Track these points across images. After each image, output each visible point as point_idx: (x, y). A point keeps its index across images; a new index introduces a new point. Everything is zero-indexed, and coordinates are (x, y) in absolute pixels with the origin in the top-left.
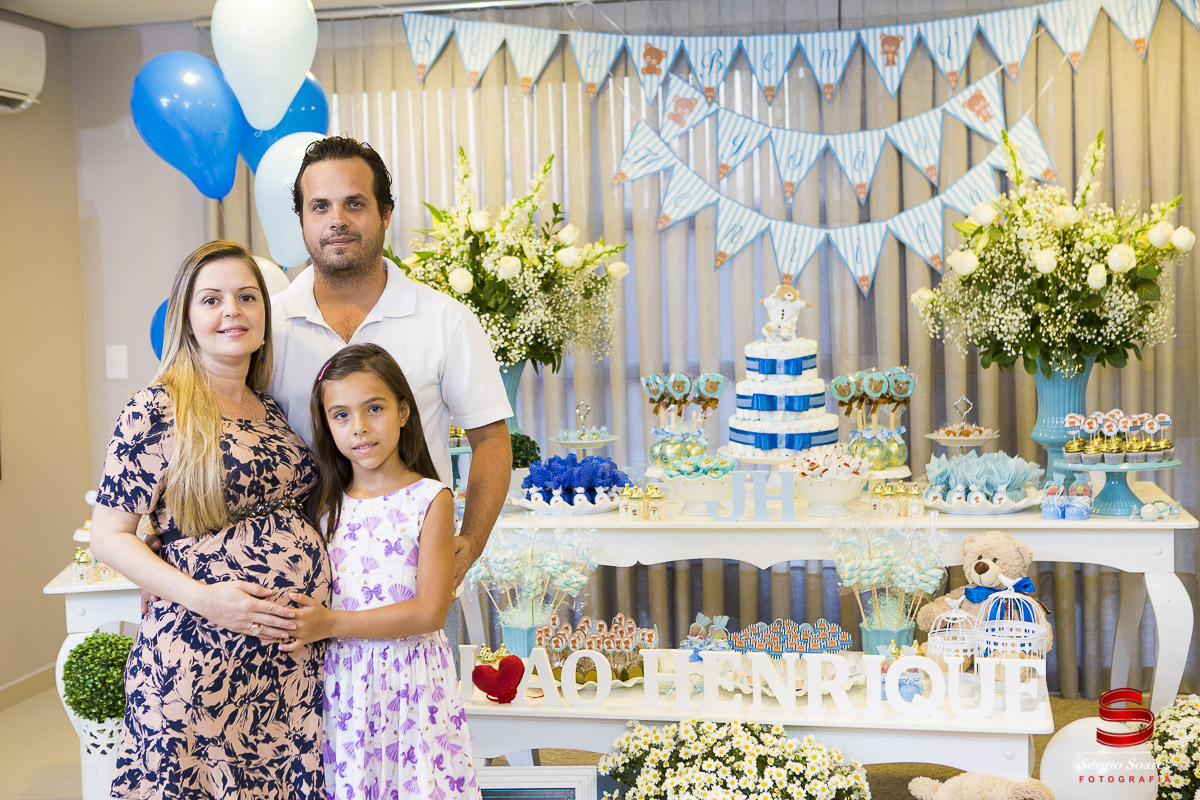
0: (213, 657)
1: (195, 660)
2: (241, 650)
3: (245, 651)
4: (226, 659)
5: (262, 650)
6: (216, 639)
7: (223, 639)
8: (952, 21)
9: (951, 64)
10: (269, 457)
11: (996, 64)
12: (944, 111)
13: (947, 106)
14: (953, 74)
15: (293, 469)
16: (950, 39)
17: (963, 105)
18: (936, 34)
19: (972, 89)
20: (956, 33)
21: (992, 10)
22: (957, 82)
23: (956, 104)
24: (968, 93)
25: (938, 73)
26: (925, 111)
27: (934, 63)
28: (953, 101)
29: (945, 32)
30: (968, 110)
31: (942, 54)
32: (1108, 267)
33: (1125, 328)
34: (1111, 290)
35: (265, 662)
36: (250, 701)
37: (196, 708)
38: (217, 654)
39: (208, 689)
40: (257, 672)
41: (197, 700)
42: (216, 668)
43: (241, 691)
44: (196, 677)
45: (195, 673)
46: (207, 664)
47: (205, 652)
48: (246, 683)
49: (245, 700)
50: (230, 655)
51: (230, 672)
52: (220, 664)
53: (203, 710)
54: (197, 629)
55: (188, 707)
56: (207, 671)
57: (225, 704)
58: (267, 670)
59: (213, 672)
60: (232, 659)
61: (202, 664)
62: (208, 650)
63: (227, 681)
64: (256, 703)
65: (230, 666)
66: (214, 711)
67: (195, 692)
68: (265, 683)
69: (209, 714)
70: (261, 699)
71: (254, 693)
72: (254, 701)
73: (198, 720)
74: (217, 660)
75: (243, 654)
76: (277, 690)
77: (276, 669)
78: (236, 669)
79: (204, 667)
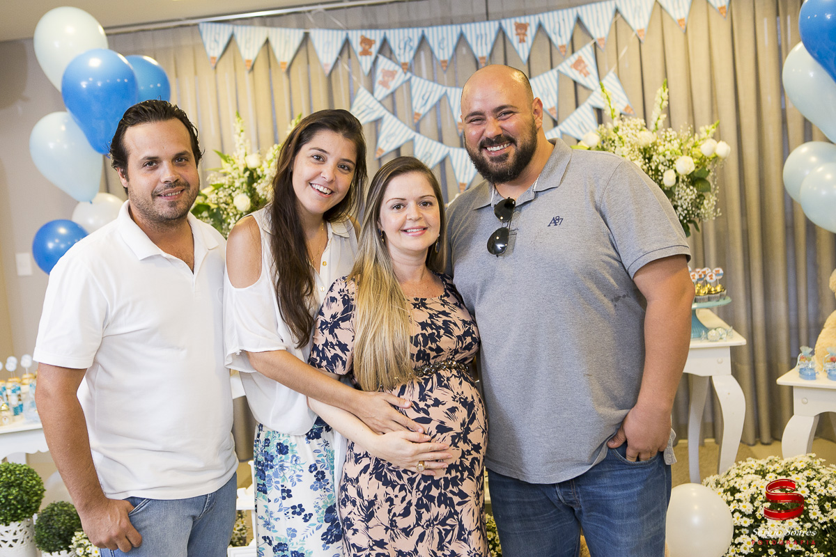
0: (400, 491)
1: (387, 494)
2: (419, 484)
3: (423, 485)
4: (410, 492)
5: (436, 484)
6: (400, 477)
7: (405, 477)
8: (560, 12)
9: (561, 40)
10: (434, 331)
11: (590, 39)
12: (559, 71)
13: (560, 68)
14: (563, 46)
15: (455, 339)
16: (560, 24)
17: (571, 67)
18: (551, 21)
19: (576, 56)
20: (564, 20)
21: (585, 4)
22: (565, 51)
23: (566, 66)
24: (573, 59)
25: (553, 48)
26: (546, 71)
27: (550, 40)
28: (564, 64)
29: (556, 20)
30: (574, 70)
31: (555, 34)
32: (676, 171)
33: (688, 211)
34: (679, 186)
35: (440, 494)
36: (434, 525)
37: (393, 530)
38: (402, 488)
39: (400, 515)
40: (436, 502)
41: (393, 524)
42: (403, 499)
43: (426, 516)
44: (390, 506)
45: (389, 503)
46: (396, 496)
47: (394, 487)
48: (428, 510)
49: (430, 523)
50: (412, 489)
51: (414, 502)
52: (406, 496)
53: (398, 531)
54: (385, 470)
55: (387, 529)
56: (397, 501)
57: (414, 527)
58: (444, 500)
59: (402, 502)
60: (414, 492)
61: (393, 497)
62: (396, 486)
63: (413, 509)
64: (439, 526)
65: (414, 497)
66: (407, 532)
67: (391, 517)
68: (443, 511)
69: (404, 534)
70: (443, 523)
71: (436, 519)
72: (437, 524)
73: (395, 539)
74: (403, 493)
75: (421, 487)
76: (456, 517)
77: (451, 499)
78: (419, 499)
79: (394, 498)
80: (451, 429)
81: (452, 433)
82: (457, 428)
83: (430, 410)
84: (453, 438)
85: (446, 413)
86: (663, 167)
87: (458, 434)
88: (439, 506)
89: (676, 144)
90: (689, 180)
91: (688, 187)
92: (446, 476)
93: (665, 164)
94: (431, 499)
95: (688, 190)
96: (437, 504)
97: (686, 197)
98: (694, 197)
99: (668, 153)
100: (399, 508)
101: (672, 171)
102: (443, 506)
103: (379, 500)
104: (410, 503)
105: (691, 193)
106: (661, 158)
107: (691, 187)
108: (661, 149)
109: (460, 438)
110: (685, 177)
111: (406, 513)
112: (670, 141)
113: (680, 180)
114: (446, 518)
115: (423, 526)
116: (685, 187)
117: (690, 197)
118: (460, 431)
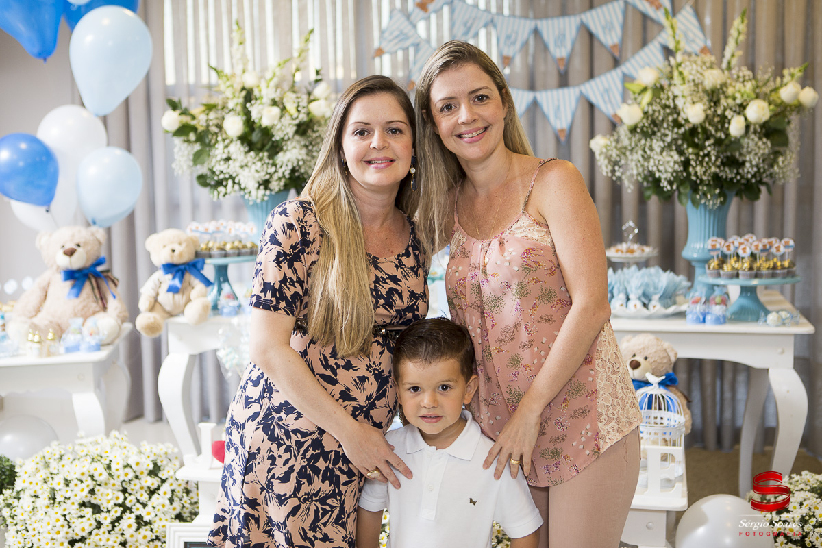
0: (285, 451)
1: (271, 451)
2: (306, 450)
3: (311, 452)
4: (295, 456)
5: (326, 456)
6: (289, 437)
7: (294, 438)
32: (746, 119)
33: (759, 169)
34: (749, 138)
35: (327, 468)
36: (312, 501)
37: (268, 493)
38: (288, 449)
39: (278, 478)
40: (320, 476)
41: (269, 487)
42: (286, 462)
43: (306, 488)
44: (271, 465)
45: (270, 461)
46: (280, 456)
47: (279, 445)
48: (310, 483)
49: (308, 498)
50: (298, 453)
51: (297, 469)
52: (290, 459)
53: (273, 495)
54: (274, 424)
55: (262, 489)
56: (279, 462)
57: (290, 497)
58: (329, 476)
59: (284, 465)
60: (299, 457)
61: (276, 456)
62: (282, 445)
63: (294, 476)
64: (318, 504)
65: (298, 463)
66: (281, 500)
67: (269, 478)
68: (326, 488)
69: (277, 501)
70: (323, 501)
71: (316, 494)
72: (316, 501)
73: (269, 503)
74: (287, 455)
75: (308, 455)
76: (338, 498)
77: (338, 477)
78: (303, 467)
79: (277, 458)
80: (355, 400)
81: (354, 404)
82: (362, 400)
83: (338, 371)
84: (355, 409)
85: (355, 380)
86: (732, 113)
87: (361, 407)
88: (323, 482)
89: (749, 86)
90: (764, 131)
91: (760, 139)
92: (338, 450)
93: (734, 109)
94: (316, 471)
95: (760, 143)
96: (321, 478)
97: (757, 151)
98: (767, 151)
99: (738, 95)
100: (279, 470)
101: (742, 118)
102: (327, 482)
103: (261, 455)
104: (292, 469)
105: (763, 147)
106: (730, 101)
107: (765, 140)
108: (730, 91)
109: (362, 411)
110: (757, 127)
111: (285, 478)
112: (743, 82)
113: (752, 129)
114: (327, 497)
115: (299, 499)
116: (756, 139)
117: (761, 152)
118: (364, 404)
